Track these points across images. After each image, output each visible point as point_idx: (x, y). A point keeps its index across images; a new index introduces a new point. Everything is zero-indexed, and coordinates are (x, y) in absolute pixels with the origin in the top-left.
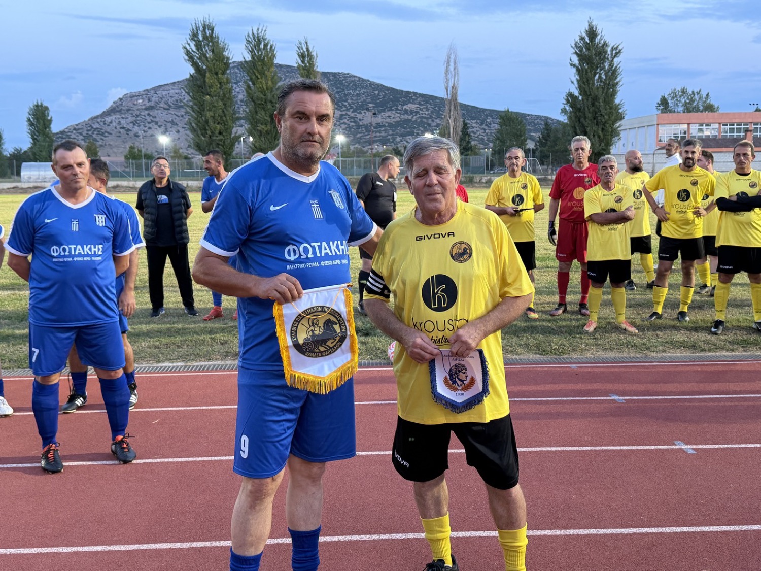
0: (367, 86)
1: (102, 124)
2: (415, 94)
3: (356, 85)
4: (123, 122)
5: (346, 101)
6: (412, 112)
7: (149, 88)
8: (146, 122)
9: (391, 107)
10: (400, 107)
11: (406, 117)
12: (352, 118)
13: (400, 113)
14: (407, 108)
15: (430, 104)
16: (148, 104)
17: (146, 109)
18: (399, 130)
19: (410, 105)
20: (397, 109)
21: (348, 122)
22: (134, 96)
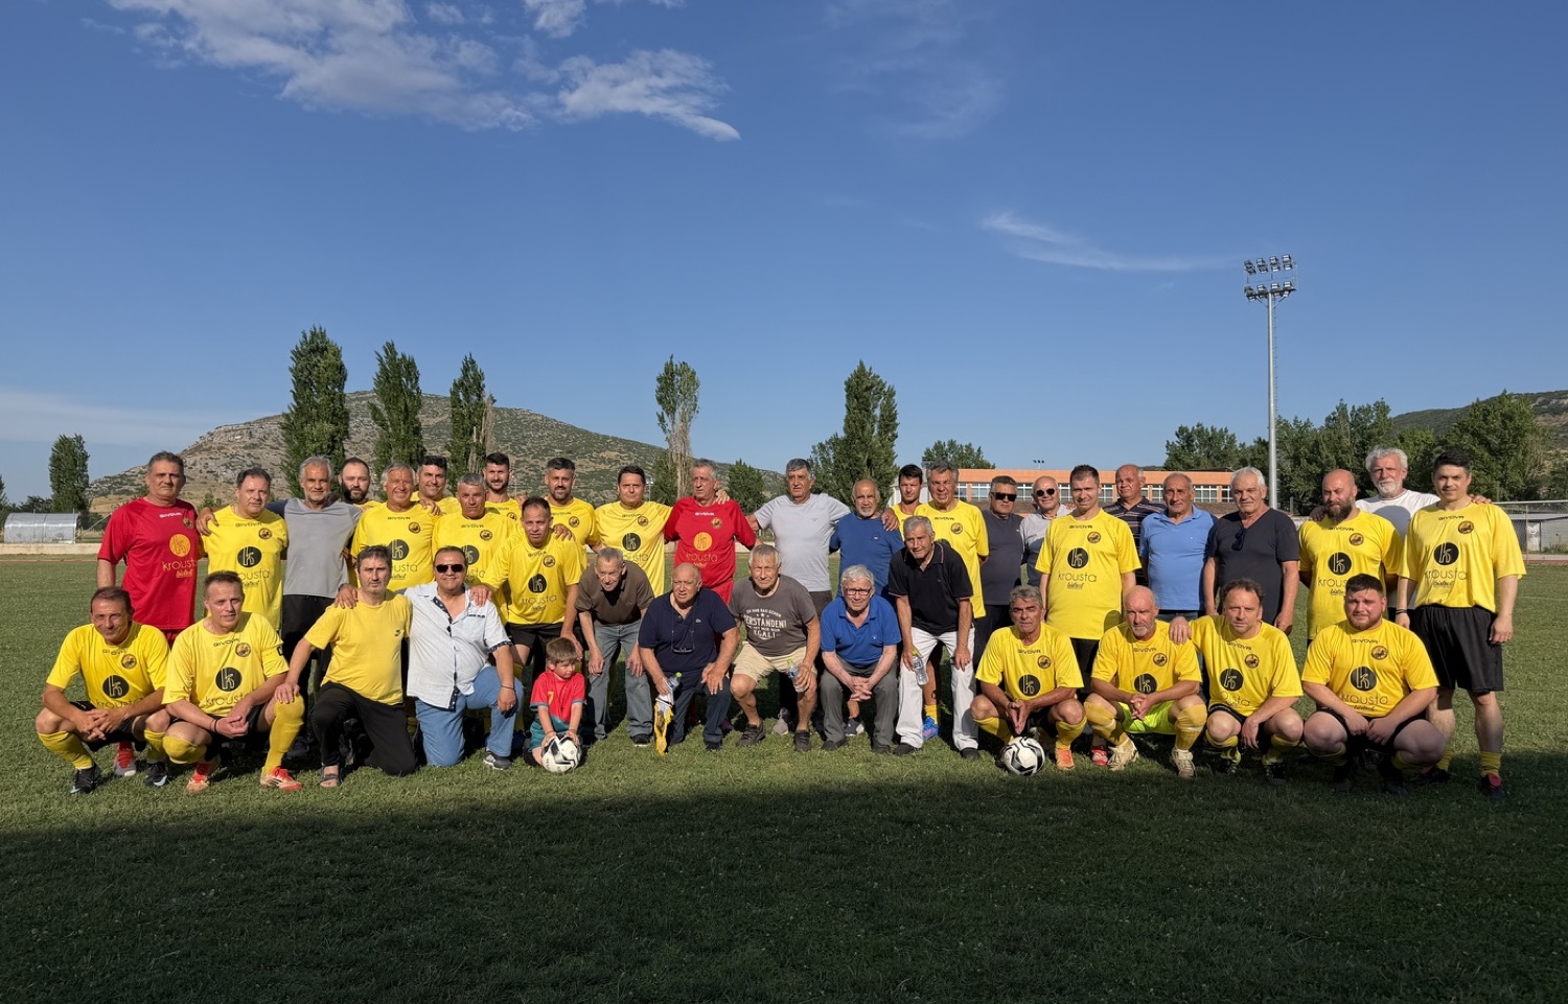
0: (552, 427)
2: (614, 439)
3: (538, 425)
4: (211, 463)
6: (610, 461)
7: (252, 421)
8: (244, 464)
9: (583, 454)
10: (594, 455)
11: (603, 466)
13: (594, 462)
14: (604, 456)
15: (634, 452)
16: (248, 441)
17: (245, 448)
18: (593, 482)
19: (607, 452)
20: (592, 457)
21: (527, 471)
22: (229, 431)
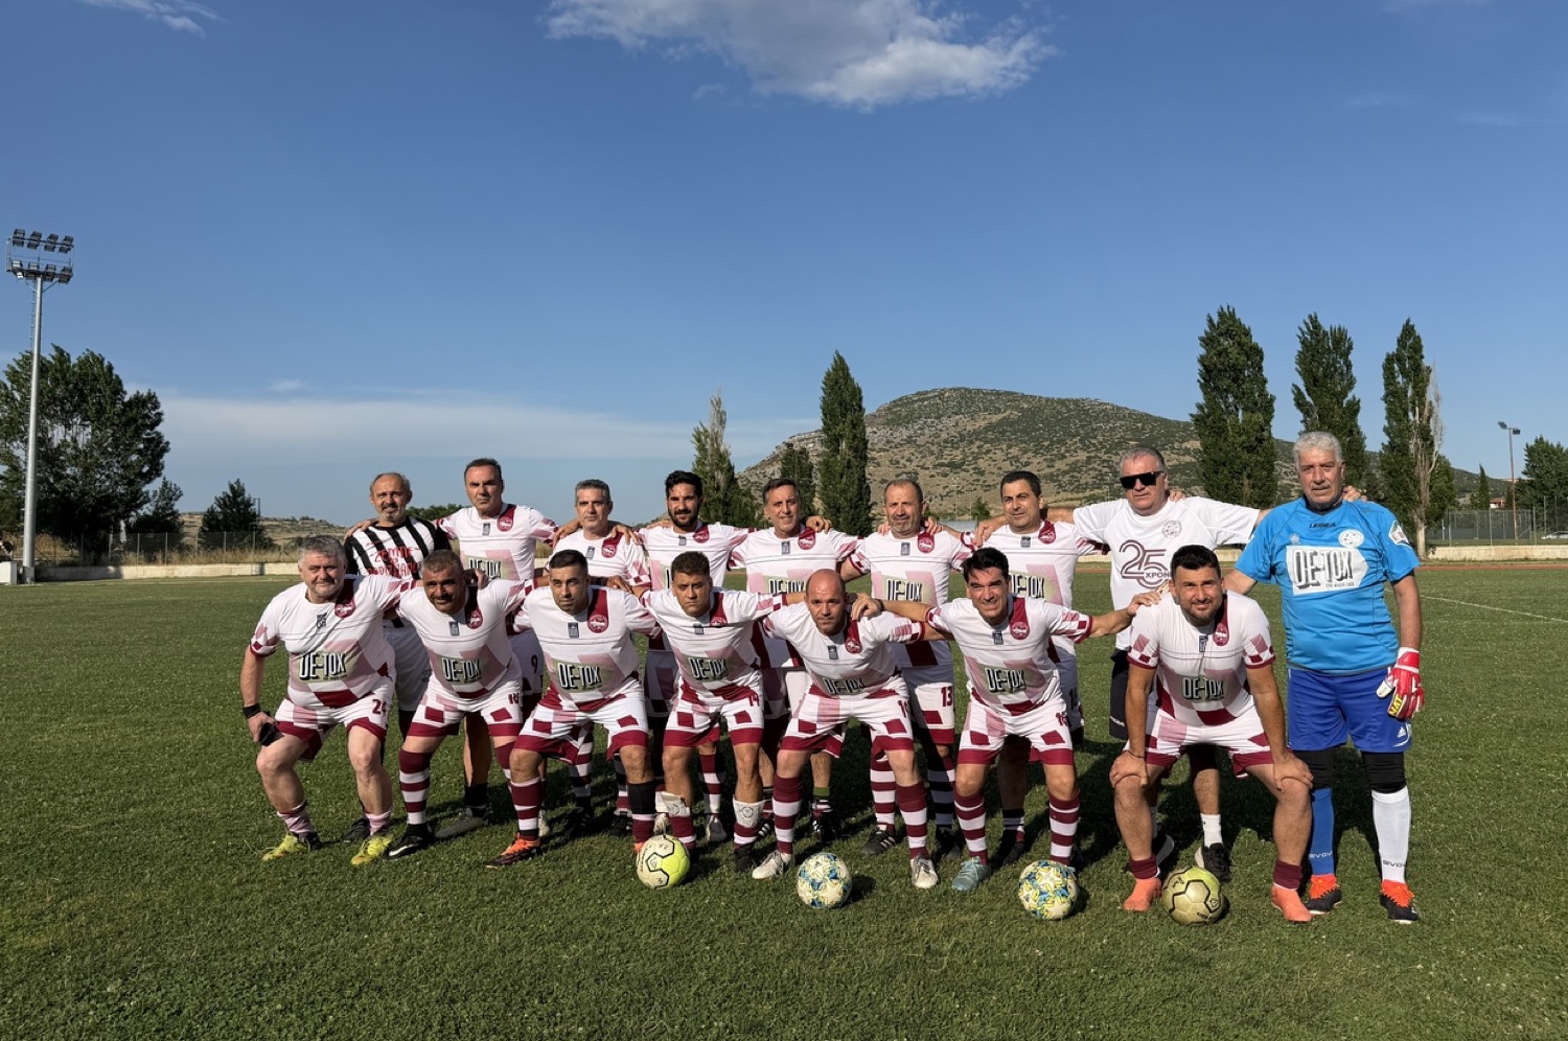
0: (1124, 416)
1: (761, 476)
3: (1108, 416)
5: (1095, 438)
12: (1104, 461)
13: (1177, 454)
14: (1189, 446)
20: (1174, 448)
22: (802, 440)
